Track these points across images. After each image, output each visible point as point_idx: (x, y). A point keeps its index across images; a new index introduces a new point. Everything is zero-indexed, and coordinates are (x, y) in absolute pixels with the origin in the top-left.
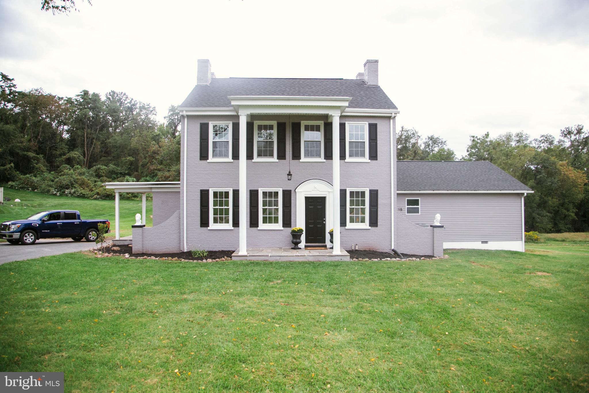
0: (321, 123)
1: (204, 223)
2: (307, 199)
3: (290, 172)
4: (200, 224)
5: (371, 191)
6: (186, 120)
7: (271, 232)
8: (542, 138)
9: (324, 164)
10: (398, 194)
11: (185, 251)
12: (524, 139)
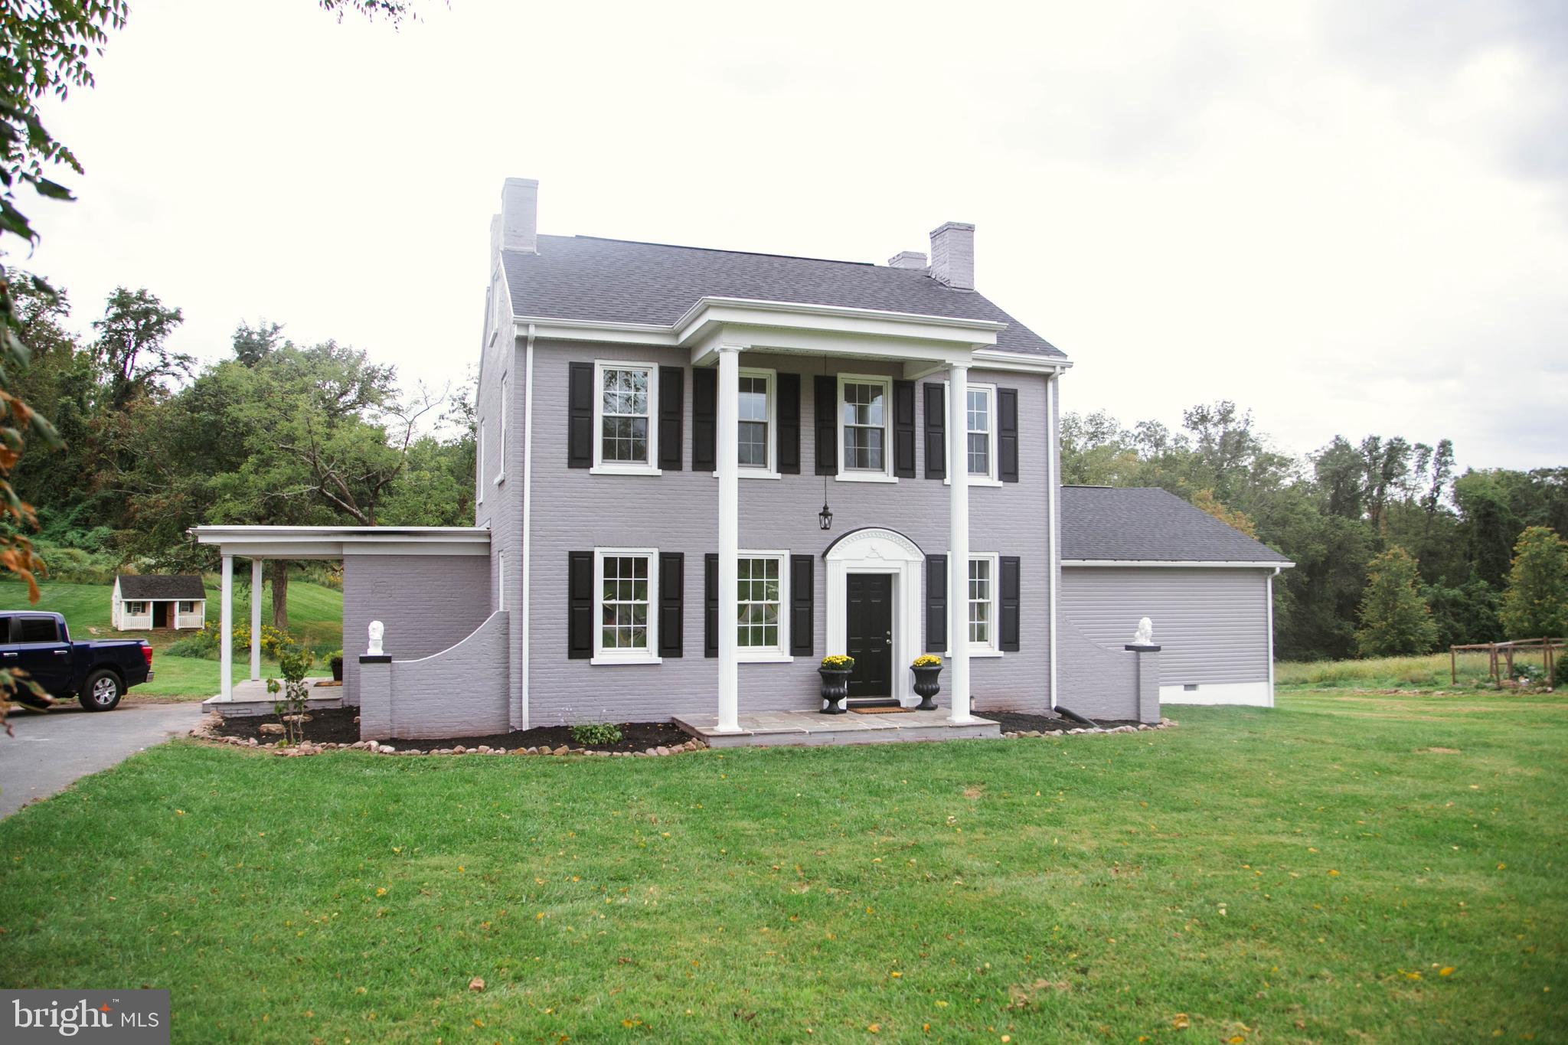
0: (886, 381)
1: (580, 646)
2: (851, 578)
3: (826, 508)
4: (566, 650)
5: (1003, 560)
6: (530, 350)
7: (760, 669)
8: (1140, 429)
9: (894, 488)
10: (1064, 569)
11: (526, 728)
12: (1105, 430)
